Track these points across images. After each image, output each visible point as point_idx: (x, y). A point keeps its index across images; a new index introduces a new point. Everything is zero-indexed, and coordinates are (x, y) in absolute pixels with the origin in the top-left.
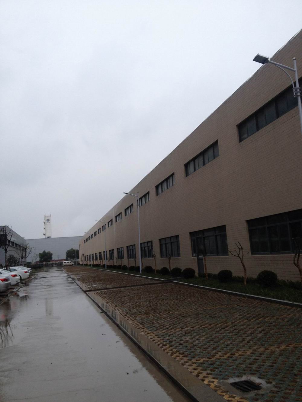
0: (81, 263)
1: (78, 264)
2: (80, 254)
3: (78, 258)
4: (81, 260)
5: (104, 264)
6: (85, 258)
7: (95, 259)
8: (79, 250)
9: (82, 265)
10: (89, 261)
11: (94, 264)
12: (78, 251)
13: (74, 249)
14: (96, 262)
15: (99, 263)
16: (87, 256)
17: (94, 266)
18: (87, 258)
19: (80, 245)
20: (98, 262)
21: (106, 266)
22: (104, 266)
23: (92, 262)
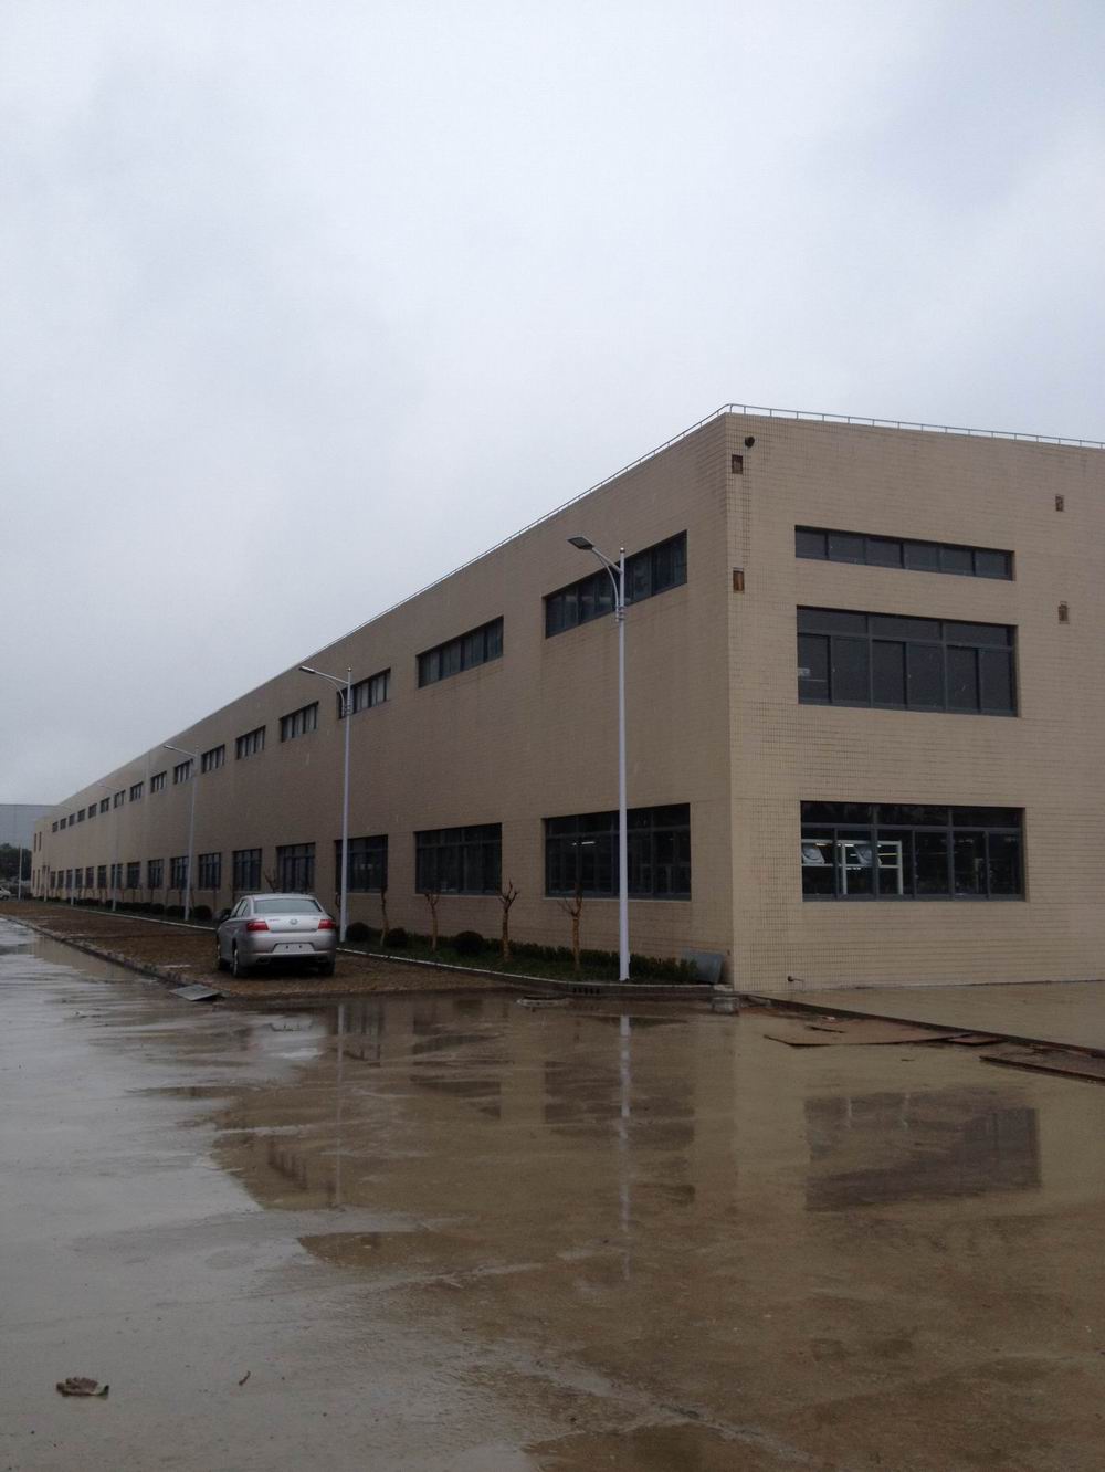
0: (35, 892)
1: (27, 896)
2: (36, 865)
3: (27, 876)
4: (38, 885)
5: (109, 898)
6: (53, 880)
7: (84, 882)
8: (31, 849)
9: (41, 898)
10: (64, 889)
11: (82, 897)
12: (27, 855)
13: (15, 845)
14: (86, 894)
15: (97, 897)
16: (61, 872)
17: (79, 903)
18: (58, 879)
19: (38, 838)
20: (93, 893)
21: (114, 905)
22: (109, 904)
23: (74, 893)
